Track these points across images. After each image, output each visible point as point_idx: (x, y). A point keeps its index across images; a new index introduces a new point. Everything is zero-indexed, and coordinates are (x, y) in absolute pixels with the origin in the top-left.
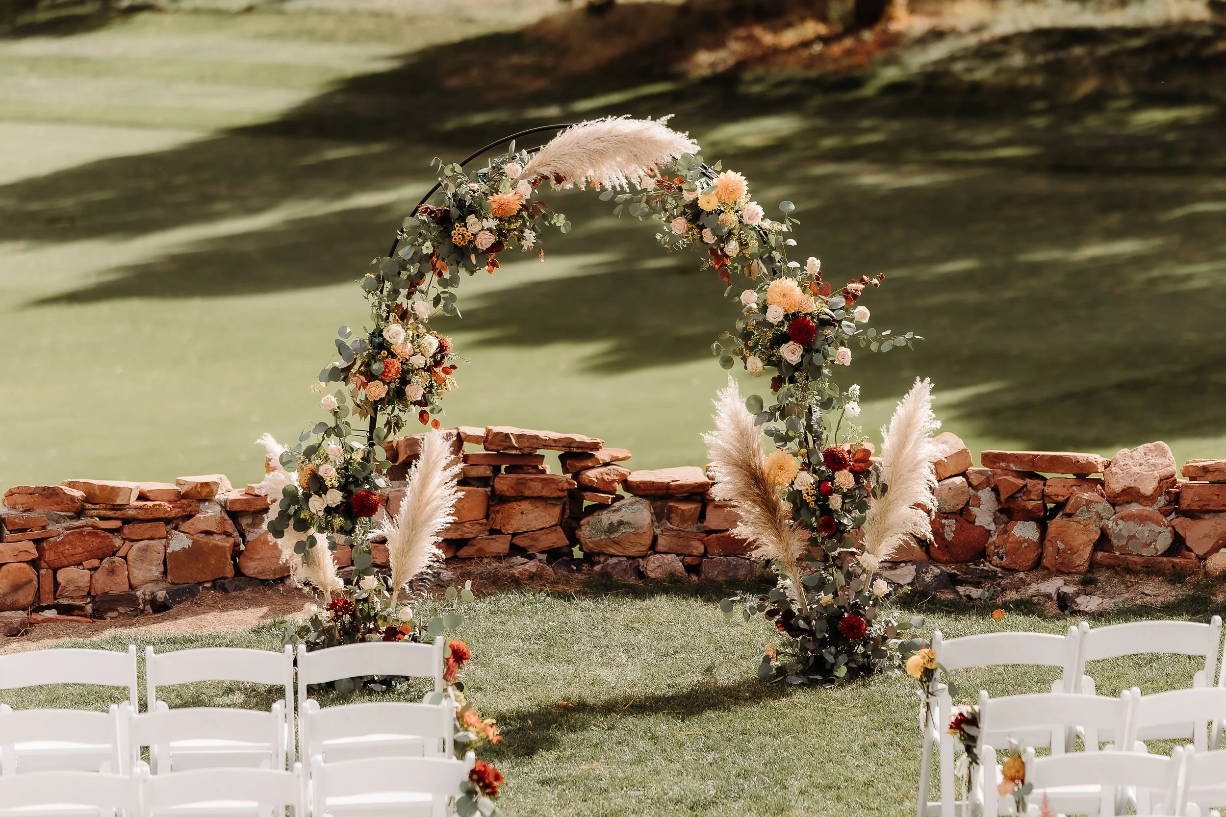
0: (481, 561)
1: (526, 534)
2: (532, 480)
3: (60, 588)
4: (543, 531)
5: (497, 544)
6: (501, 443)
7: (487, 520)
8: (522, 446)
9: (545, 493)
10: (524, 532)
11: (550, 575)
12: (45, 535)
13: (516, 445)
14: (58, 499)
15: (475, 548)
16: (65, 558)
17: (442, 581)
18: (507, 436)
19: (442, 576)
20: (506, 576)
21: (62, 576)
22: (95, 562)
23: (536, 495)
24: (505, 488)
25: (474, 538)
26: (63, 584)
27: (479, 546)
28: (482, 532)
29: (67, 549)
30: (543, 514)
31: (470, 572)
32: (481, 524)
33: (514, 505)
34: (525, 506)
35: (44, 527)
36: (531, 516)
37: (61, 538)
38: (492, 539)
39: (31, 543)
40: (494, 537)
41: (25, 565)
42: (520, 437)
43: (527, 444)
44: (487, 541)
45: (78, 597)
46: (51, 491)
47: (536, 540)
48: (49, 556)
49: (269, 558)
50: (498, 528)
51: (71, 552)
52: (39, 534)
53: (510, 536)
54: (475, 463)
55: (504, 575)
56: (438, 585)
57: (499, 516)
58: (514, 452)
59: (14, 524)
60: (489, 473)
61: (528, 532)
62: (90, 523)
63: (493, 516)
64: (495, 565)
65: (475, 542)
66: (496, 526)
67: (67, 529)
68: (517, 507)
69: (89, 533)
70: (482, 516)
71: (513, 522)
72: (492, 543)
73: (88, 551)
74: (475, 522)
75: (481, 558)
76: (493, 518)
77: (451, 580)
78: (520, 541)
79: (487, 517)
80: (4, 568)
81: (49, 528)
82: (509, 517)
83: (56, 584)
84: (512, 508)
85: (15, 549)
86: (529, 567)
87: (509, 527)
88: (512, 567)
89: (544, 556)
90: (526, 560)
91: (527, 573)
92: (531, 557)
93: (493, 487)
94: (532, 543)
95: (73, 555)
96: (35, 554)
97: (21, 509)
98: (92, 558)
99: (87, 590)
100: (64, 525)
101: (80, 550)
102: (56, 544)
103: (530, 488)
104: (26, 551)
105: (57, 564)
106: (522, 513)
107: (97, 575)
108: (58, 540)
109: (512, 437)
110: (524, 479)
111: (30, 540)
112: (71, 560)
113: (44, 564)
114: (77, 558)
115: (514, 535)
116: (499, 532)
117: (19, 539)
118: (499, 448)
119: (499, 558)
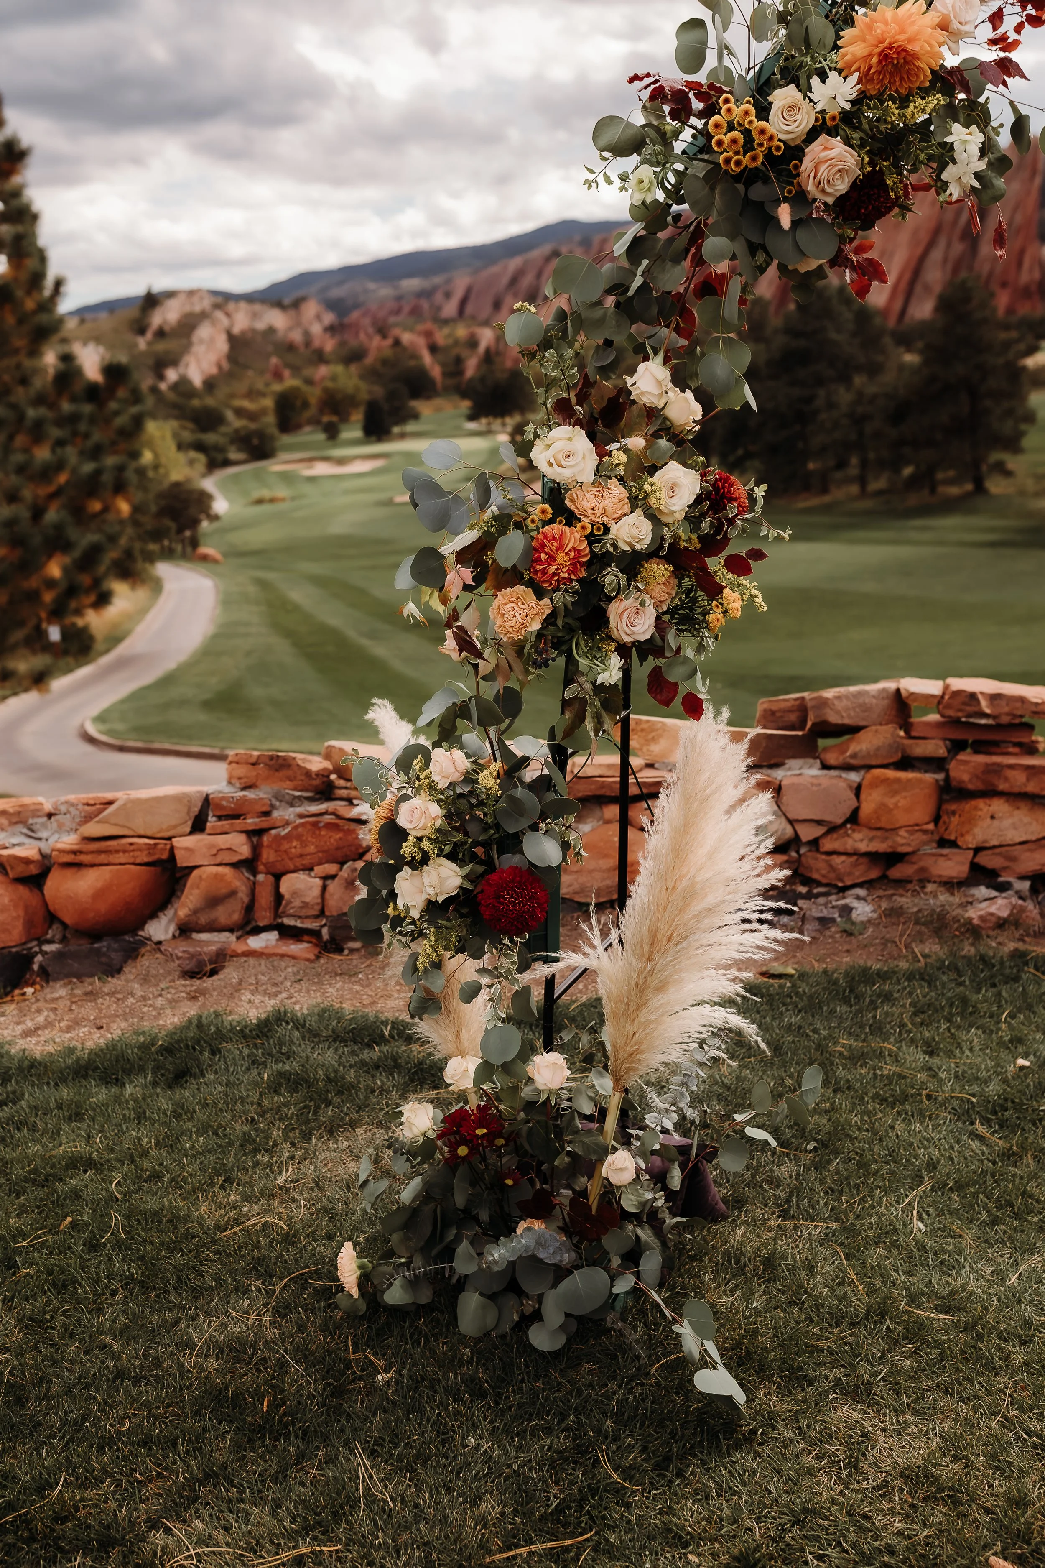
0: (924, 887)
1: (998, 850)
2: (1011, 767)
3: (284, 903)
4: (1025, 847)
5: (949, 863)
6: (963, 707)
7: (936, 824)
8: (996, 713)
9: (1031, 788)
10: (994, 847)
11: (1033, 919)
12: (265, 825)
13: (988, 711)
14: (290, 773)
15: (915, 867)
16: (291, 859)
17: (853, 923)
18: (973, 696)
19: (854, 915)
20: (959, 921)
21: (287, 884)
22: (331, 868)
23: (1016, 790)
24: (966, 777)
25: (913, 853)
26: (287, 896)
27: (922, 864)
28: (925, 843)
29: (295, 847)
30: (1026, 820)
31: (901, 907)
32: (925, 832)
33: (981, 803)
34: (998, 806)
35: (267, 814)
36: (1007, 823)
37: (287, 830)
38: (942, 855)
39: (242, 838)
40: (945, 851)
41: (226, 871)
42: (995, 698)
43: (1006, 709)
44: (934, 859)
45: (307, 917)
46: (280, 761)
47: (1013, 859)
48: (268, 855)
49: (591, 872)
50: (953, 838)
51: (299, 851)
52: (255, 824)
53: (971, 853)
54: (922, 735)
55: (956, 920)
56: (845, 931)
57: (955, 820)
58: (983, 721)
59: (222, 808)
60: (942, 752)
61: (1001, 846)
62: (330, 810)
63: (945, 818)
64: (944, 897)
65: (914, 858)
66: (950, 834)
67: (301, 816)
68: (985, 807)
69: (329, 826)
70: (927, 819)
71: (977, 830)
72: (942, 862)
73: (323, 852)
74: (915, 828)
75: (923, 882)
76: (944, 823)
77: (869, 921)
78: (986, 860)
79: (936, 819)
80: (195, 873)
81: (275, 814)
82: (971, 821)
83: (279, 897)
84: (976, 808)
85: (211, 846)
86: (999, 909)
87: (969, 838)
88: (971, 903)
89: (1027, 885)
90: (994, 893)
91: (993, 919)
92: (1003, 888)
93: (947, 772)
94: (1006, 864)
95: (301, 856)
96: (245, 851)
97: (238, 785)
98: (328, 862)
99: (318, 908)
100: (299, 810)
101: (312, 849)
102: (279, 839)
103: (1006, 779)
104: (230, 849)
105: (279, 868)
106: (992, 817)
107: (332, 886)
108: (283, 833)
109: (980, 697)
110: (998, 765)
111: (242, 832)
112: (299, 862)
113: (261, 868)
114: (306, 861)
115: (977, 850)
116: (953, 844)
117: (224, 830)
118: (960, 714)
119: (951, 885)
